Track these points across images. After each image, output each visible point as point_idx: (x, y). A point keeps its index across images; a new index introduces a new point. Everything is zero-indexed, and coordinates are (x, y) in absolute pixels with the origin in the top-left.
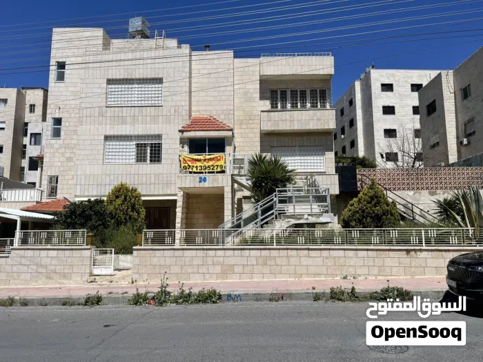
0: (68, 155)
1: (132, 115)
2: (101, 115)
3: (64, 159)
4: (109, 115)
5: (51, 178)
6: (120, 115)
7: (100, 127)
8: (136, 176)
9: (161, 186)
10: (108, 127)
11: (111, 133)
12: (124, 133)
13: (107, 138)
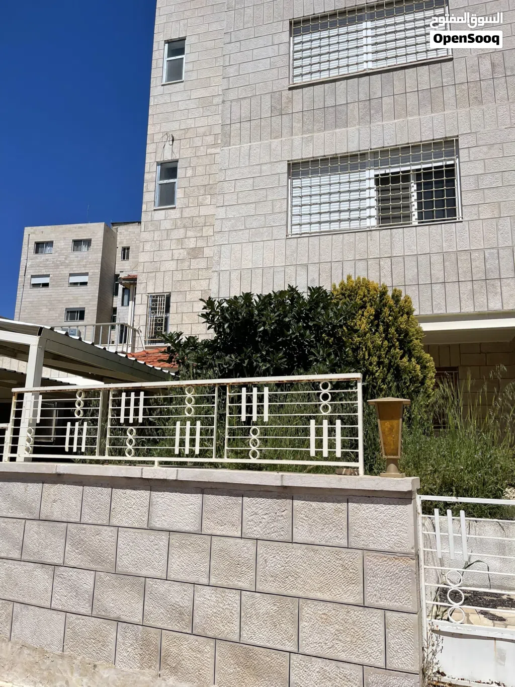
0: (191, 243)
1: (362, 97)
2: (279, 111)
3: (184, 253)
4: (297, 107)
5: (154, 299)
6: (330, 102)
7: (276, 142)
8: (386, 264)
9: (466, 288)
10: (297, 139)
11: (308, 153)
12: (341, 150)
13: (296, 169)
